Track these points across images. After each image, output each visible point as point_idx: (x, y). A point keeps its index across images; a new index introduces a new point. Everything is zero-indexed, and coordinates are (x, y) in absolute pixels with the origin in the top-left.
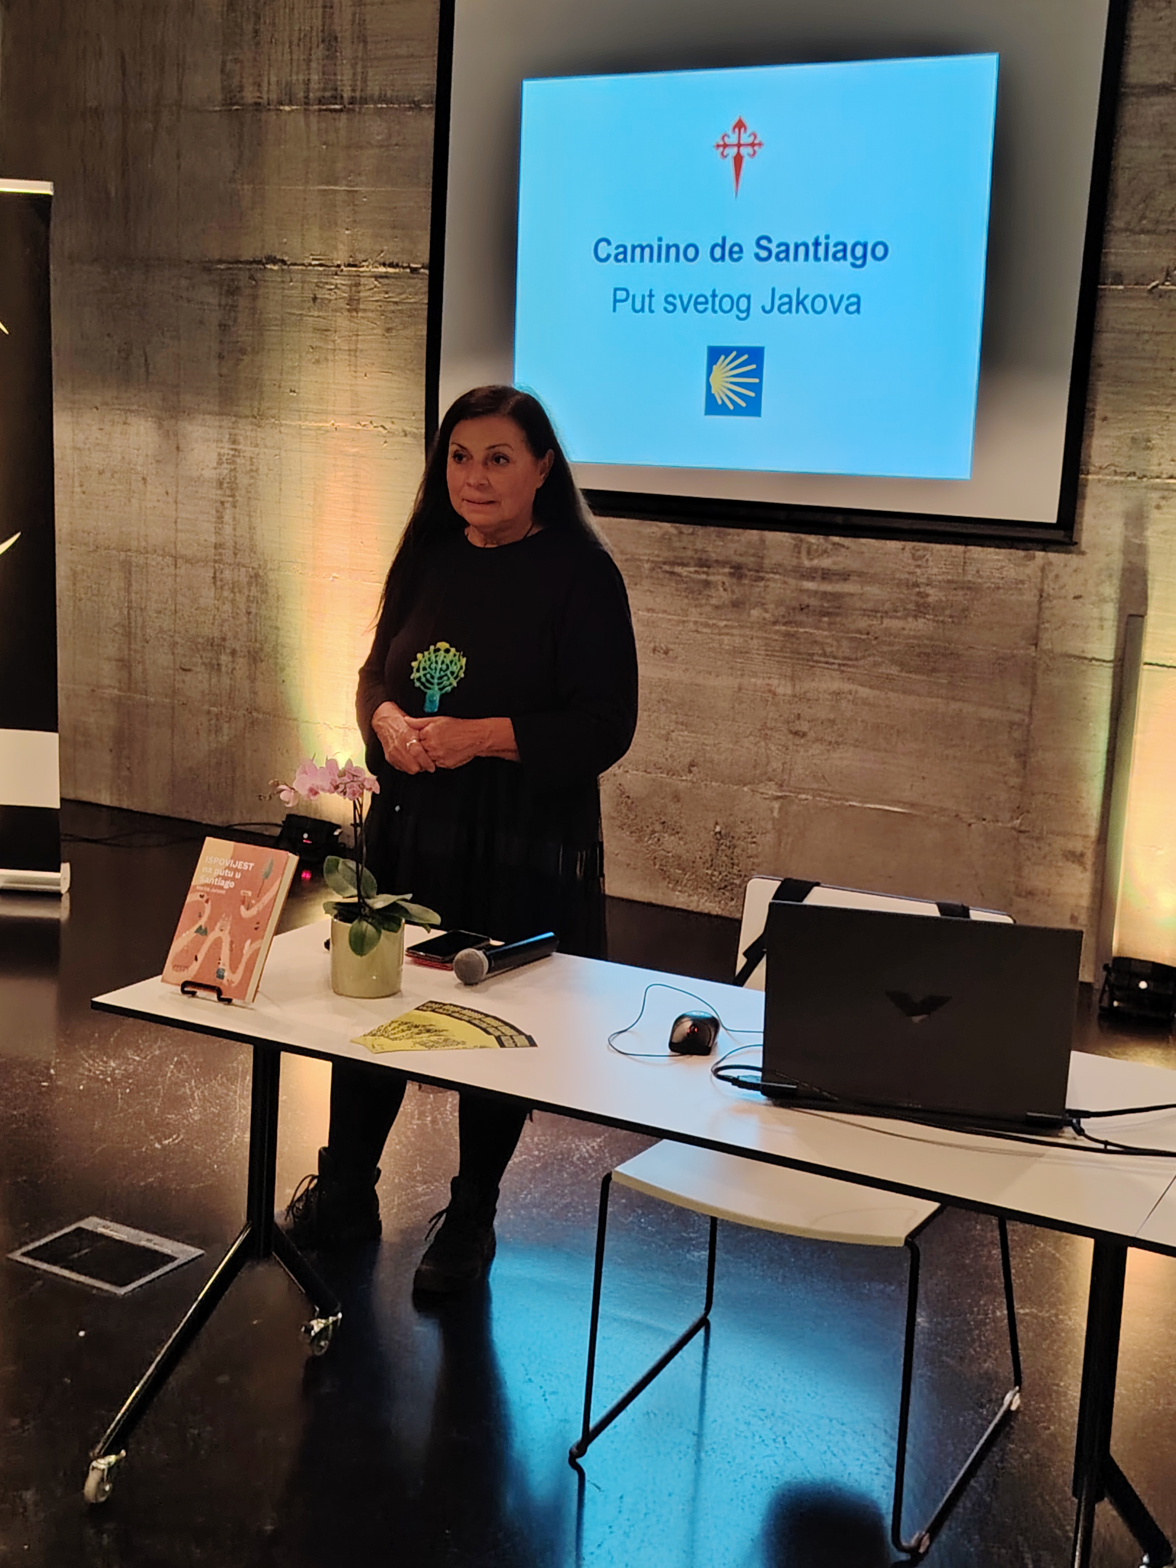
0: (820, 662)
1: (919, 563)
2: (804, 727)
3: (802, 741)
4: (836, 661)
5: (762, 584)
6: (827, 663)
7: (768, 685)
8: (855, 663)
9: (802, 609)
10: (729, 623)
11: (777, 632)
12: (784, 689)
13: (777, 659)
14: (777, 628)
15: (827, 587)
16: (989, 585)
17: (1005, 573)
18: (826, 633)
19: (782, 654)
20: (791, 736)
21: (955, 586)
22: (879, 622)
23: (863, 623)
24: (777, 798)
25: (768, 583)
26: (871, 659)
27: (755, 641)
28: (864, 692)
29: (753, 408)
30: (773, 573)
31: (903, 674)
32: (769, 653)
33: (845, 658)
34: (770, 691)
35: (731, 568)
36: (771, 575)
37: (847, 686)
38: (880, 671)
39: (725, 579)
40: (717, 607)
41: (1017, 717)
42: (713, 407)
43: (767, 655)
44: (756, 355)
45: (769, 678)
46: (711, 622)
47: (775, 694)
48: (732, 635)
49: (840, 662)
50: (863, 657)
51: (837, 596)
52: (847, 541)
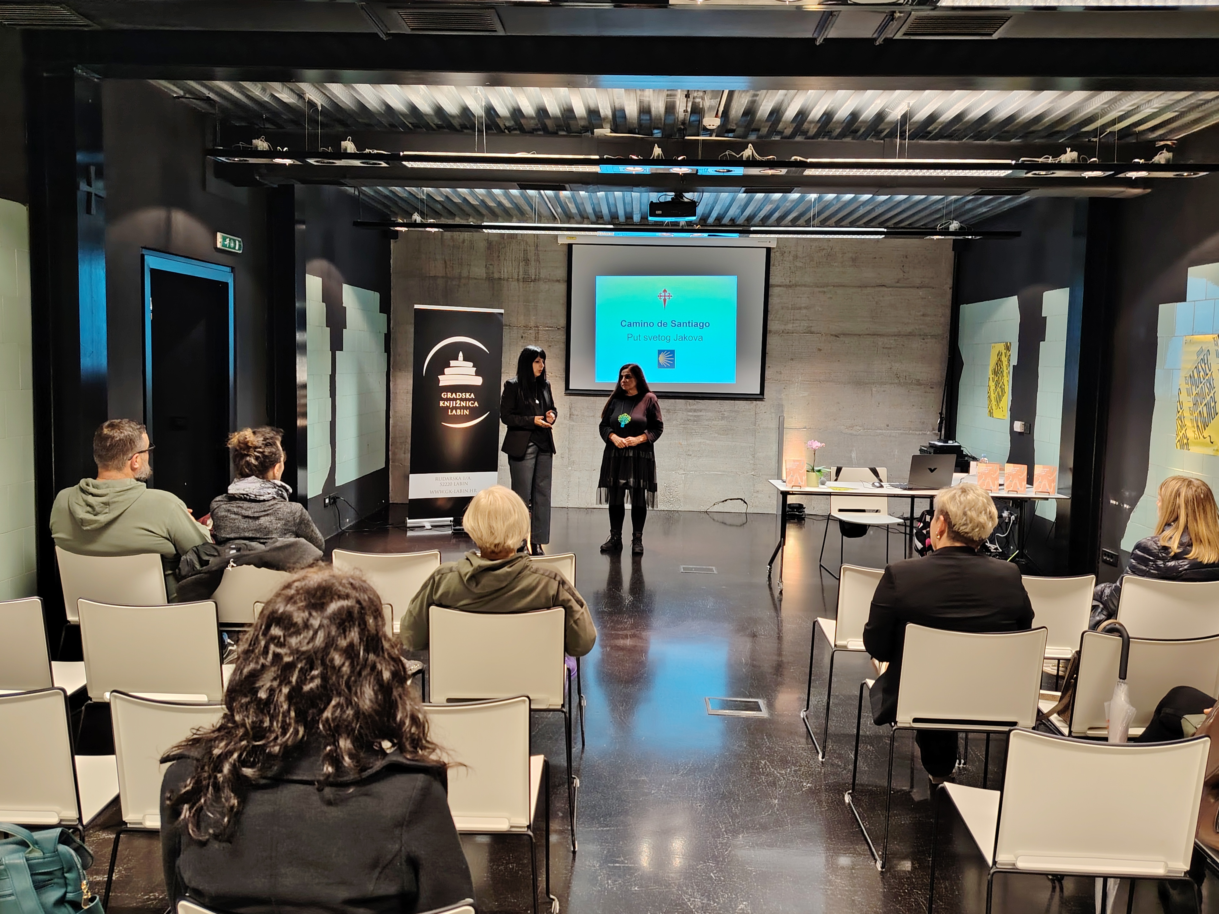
0: (695, 435)
1: (724, 406)
2: (691, 453)
3: (690, 457)
4: (699, 434)
5: (676, 414)
6: (697, 435)
7: (679, 442)
8: (705, 434)
9: (688, 420)
12: (684, 443)
13: (681, 435)
14: (681, 426)
15: (696, 414)
16: (742, 411)
17: (745, 407)
18: (696, 427)
19: (683, 433)
20: (686, 456)
21: (732, 411)
22: (711, 422)
23: (707, 423)
24: (683, 475)
26: (709, 432)
27: (674, 430)
28: (708, 442)
29: (672, 366)
31: (719, 436)
36: (678, 411)
37: (703, 441)
38: (711, 436)
41: (751, 445)
42: (660, 366)
43: (678, 434)
44: (672, 352)
47: (681, 445)
49: (701, 434)
50: (707, 432)
51: (698, 416)
52: (701, 401)
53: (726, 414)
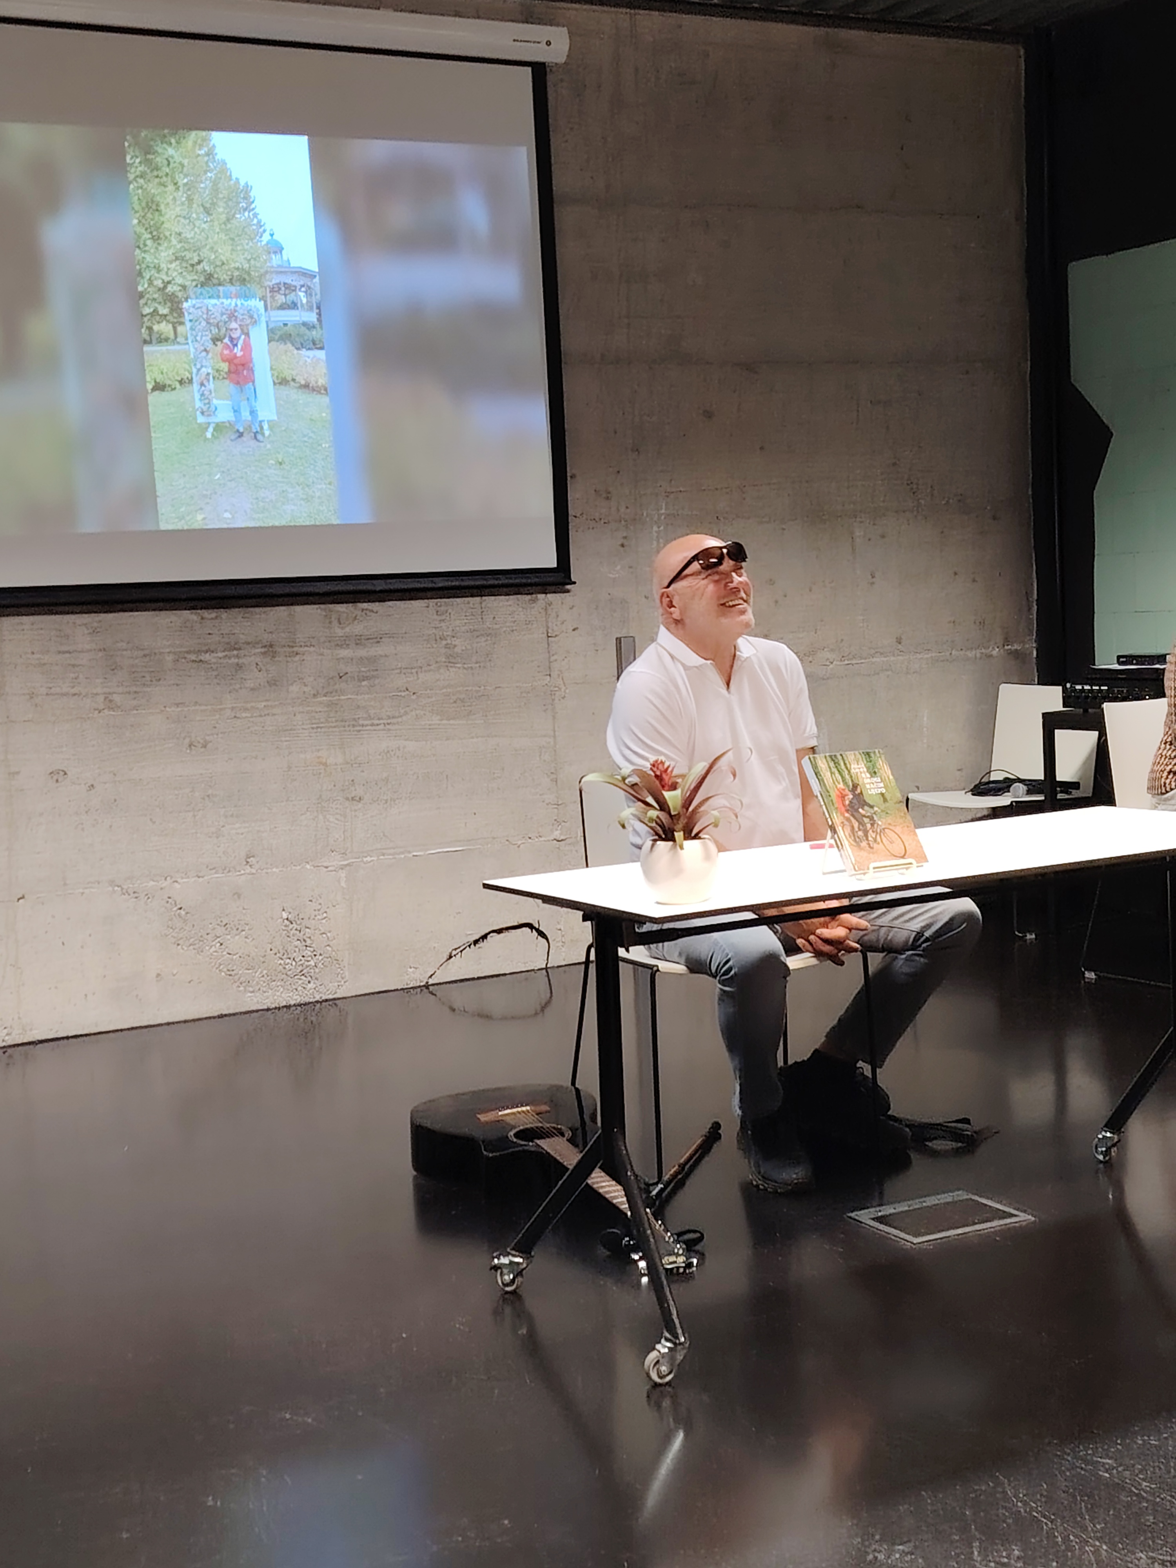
0: (367, 725)
1: (443, 617)
2: (359, 791)
3: (360, 805)
4: (381, 721)
5: (297, 658)
6: (372, 725)
7: (319, 757)
8: (400, 720)
9: (341, 677)
10: (269, 703)
11: (321, 703)
12: (334, 758)
13: (323, 730)
14: (319, 699)
16: (505, 629)
17: (516, 616)
18: (366, 696)
19: (327, 724)
20: (347, 803)
21: (478, 633)
22: (416, 678)
23: (401, 681)
24: (342, 868)
25: (304, 657)
26: (414, 713)
27: (298, 717)
28: (411, 746)
30: (307, 646)
31: (444, 722)
32: (314, 726)
33: (389, 718)
34: (321, 763)
35: (262, 647)
36: (306, 649)
37: (394, 744)
38: (423, 723)
39: (258, 660)
40: (252, 689)
41: (544, 741)
43: (313, 728)
45: (318, 750)
46: (249, 706)
47: (325, 764)
48: (274, 715)
49: (385, 721)
50: (406, 713)
51: (372, 660)
52: (375, 606)
53: (460, 644)
